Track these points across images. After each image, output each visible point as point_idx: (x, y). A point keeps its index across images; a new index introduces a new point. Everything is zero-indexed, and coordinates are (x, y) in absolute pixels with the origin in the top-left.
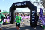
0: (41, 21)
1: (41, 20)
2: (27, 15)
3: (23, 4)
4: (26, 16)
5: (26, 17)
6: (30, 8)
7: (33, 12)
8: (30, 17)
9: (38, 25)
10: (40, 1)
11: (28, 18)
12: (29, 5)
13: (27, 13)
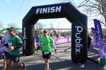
0: (97, 49)
1: (96, 46)
2: (63, 35)
3: (54, 10)
4: (62, 37)
5: (62, 40)
6: (70, 19)
7: (78, 27)
8: (70, 40)
9: (90, 59)
10: (94, 2)
11: (65, 42)
12: (68, 11)
13: (63, 31)
